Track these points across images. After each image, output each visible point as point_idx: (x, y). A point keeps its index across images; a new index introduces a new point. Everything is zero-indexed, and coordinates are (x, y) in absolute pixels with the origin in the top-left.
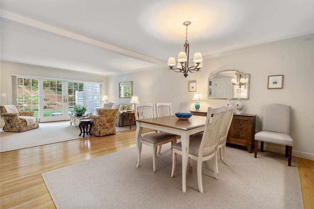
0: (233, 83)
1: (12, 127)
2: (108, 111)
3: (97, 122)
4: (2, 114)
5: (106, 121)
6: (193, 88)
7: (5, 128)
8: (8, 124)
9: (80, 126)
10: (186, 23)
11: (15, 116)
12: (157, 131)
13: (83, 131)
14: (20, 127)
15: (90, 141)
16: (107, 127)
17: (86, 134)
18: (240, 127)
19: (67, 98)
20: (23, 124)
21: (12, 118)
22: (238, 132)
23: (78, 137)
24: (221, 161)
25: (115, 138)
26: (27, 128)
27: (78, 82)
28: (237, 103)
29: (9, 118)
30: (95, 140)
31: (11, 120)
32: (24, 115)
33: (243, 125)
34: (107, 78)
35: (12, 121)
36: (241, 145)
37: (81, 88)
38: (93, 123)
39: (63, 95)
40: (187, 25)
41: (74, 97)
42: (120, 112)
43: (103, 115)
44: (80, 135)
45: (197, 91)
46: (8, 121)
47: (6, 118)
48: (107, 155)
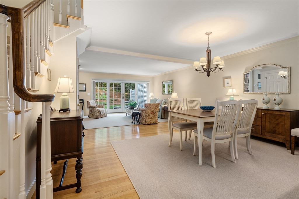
0: (281, 75)
1: (93, 115)
2: (152, 105)
3: (144, 113)
4: (88, 106)
5: (150, 113)
6: (228, 83)
7: (89, 116)
8: (91, 113)
9: (132, 116)
10: (208, 33)
11: (94, 107)
12: (186, 120)
13: (134, 120)
14: (97, 115)
15: (139, 127)
16: (151, 117)
17: (136, 122)
18: (276, 122)
19: (124, 95)
20: (99, 113)
21: (93, 109)
22: (274, 127)
23: (131, 124)
24: (247, 151)
25: (157, 127)
26: (101, 116)
27: (132, 82)
28: (274, 98)
30: (142, 127)
33: (280, 120)
34: (153, 78)
35: (93, 111)
36: (278, 141)
37: (133, 87)
38: (141, 114)
39: (121, 93)
40: (209, 34)
41: (129, 94)
42: (162, 106)
43: (148, 108)
44: (132, 123)
45: (232, 86)
46: (91, 111)
47: (90, 108)
48: (149, 137)
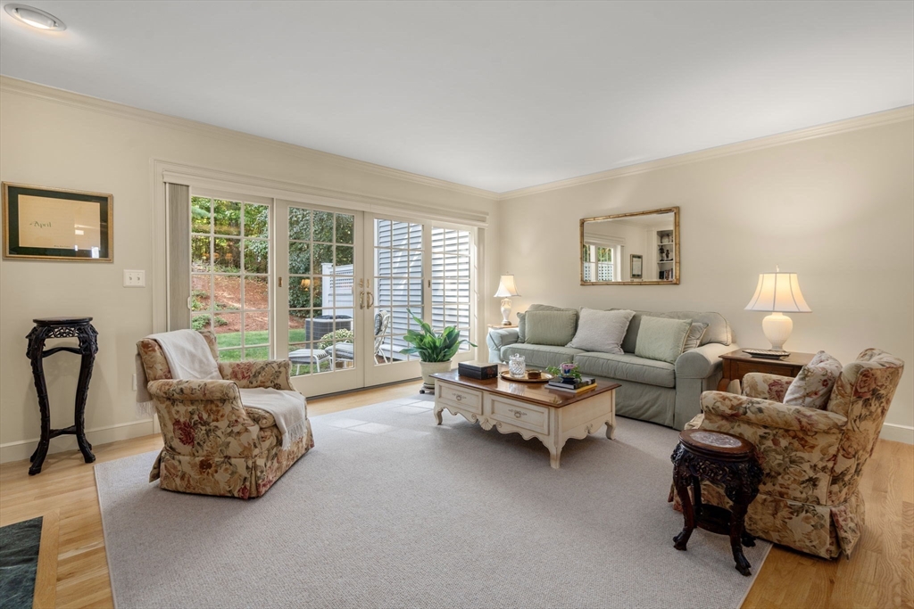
1: (209, 466)
4: (151, 384)
7: (163, 472)
8: (188, 448)
11: (217, 396)
19: (372, 290)
21: (210, 412)
26: (280, 466)
29: (192, 413)
31: (206, 423)
32: (245, 382)
34: (501, 205)
35: (208, 432)
39: (356, 277)
46: (186, 432)
47: (173, 411)
